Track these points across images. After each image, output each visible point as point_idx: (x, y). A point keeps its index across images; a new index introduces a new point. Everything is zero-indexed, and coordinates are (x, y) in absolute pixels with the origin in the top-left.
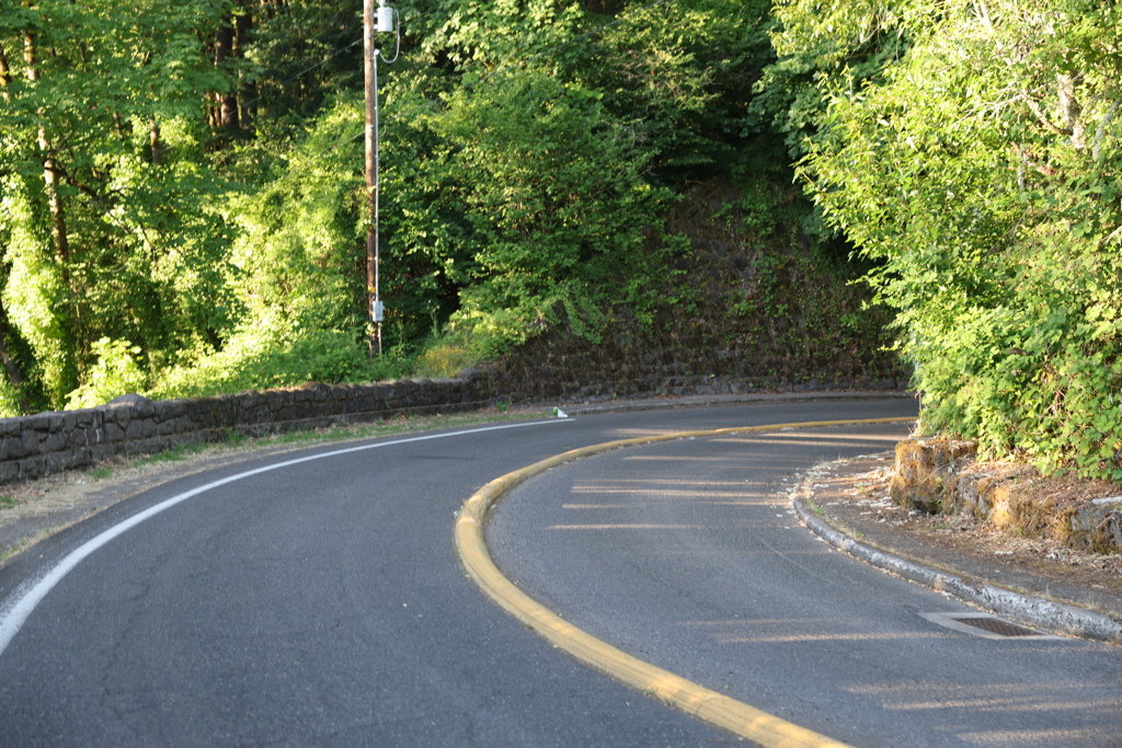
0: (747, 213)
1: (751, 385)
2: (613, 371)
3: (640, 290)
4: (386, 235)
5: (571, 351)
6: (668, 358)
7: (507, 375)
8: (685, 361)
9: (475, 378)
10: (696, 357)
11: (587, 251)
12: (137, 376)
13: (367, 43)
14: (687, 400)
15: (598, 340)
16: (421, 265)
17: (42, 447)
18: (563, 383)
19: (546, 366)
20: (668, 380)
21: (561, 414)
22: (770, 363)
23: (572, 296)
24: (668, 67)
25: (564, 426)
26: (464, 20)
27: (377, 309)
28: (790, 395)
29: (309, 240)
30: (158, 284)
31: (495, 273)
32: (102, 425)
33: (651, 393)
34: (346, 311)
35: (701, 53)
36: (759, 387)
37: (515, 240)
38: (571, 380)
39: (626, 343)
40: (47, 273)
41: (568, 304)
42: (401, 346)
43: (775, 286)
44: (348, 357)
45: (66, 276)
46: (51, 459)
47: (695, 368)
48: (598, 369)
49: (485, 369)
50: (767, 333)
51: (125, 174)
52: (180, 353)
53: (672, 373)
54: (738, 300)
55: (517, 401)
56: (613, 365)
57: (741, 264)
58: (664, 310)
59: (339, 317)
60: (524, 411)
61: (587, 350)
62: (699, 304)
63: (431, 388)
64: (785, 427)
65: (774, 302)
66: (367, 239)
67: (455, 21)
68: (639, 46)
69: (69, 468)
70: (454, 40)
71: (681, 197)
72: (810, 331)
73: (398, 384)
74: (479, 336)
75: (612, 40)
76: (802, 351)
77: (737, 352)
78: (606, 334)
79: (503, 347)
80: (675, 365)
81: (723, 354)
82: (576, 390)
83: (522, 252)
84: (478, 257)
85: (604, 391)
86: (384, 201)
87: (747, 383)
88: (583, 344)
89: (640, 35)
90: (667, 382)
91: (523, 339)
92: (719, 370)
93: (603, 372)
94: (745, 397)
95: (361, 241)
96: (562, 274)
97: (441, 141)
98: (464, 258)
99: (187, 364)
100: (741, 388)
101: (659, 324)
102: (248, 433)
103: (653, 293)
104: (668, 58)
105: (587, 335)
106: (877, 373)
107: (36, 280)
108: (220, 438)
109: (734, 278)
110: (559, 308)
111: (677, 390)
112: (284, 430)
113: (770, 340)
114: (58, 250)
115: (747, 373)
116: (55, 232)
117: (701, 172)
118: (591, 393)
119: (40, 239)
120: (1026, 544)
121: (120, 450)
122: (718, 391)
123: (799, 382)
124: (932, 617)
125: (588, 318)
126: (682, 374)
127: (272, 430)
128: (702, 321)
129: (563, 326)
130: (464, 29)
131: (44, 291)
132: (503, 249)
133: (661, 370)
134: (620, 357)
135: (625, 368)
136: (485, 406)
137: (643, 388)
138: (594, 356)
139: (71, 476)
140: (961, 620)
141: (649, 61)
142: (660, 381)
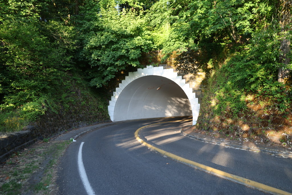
1: (88, 124)
2: (63, 122)
5: (53, 117)
6: (71, 118)
8: (75, 118)
10: (76, 117)
15: (57, 113)
18: (55, 128)
19: (49, 122)
21: (74, 140)
22: (89, 118)
33: (72, 128)
38: (56, 127)
41: (48, 101)
43: (86, 98)
47: (77, 120)
48: (59, 122)
50: (86, 110)
53: (73, 122)
56: (62, 121)
57: (77, 93)
61: (56, 116)
76: (93, 114)
77: (83, 115)
78: (58, 111)
80: (73, 119)
81: (81, 116)
82: (58, 130)
83: (33, 83)
85: (63, 129)
87: (87, 123)
88: (55, 114)
90: (74, 125)
92: (81, 120)
93: (61, 123)
96: (44, 91)
100: (86, 125)
105: (55, 111)
106: (105, 118)
109: (77, 96)
110: (46, 102)
111: (76, 126)
115: (86, 121)
118: (61, 131)
122: (83, 126)
123: (95, 122)
125: (54, 106)
126: (76, 122)
129: (49, 108)
133: (71, 121)
134: (63, 118)
135: (65, 121)
137: (70, 127)
138: (58, 118)
141: (60, 34)
142: (72, 124)
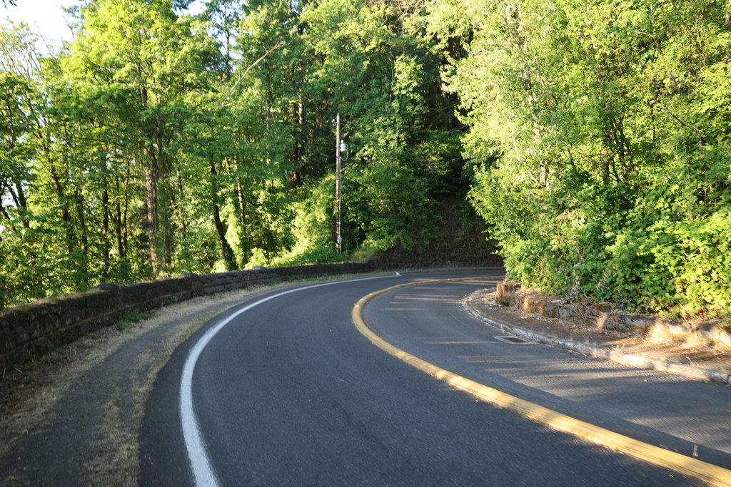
0: (461, 208)
2: (416, 260)
3: (425, 233)
4: (342, 216)
5: (402, 253)
6: (434, 256)
7: (381, 261)
8: (440, 257)
9: (370, 262)
10: (444, 255)
11: (408, 221)
12: (264, 260)
13: (337, 155)
14: (440, 269)
15: (411, 249)
16: (354, 225)
17: (232, 281)
18: (399, 264)
19: (393, 258)
20: (434, 263)
21: (397, 274)
22: (469, 258)
23: (403, 235)
24: (435, 161)
25: (398, 277)
26: (369, 147)
27: (339, 239)
28: (475, 268)
29: (318, 217)
30: (272, 231)
31: (377, 227)
32: (250, 275)
33: (428, 267)
34: (329, 239)
35: (445, 157)
36: (465, 265)
37: (384, 217)
38: (402, 263)
39: (420, 251)
40: (239, 228)
41: (401, 238)
42: (347, 251)
43: (470, 232)
44: (329, 254)
45: (245, 228)
46: (234, 285)
47: (443, 259)
49: (373, 259)
50: (468, 248)
51: (262, 196)
52: (278, 253)
53: (435, 260)
54: (458, 237)
55: (384, 269)
56: (416, 258)
57: (459, 225)
58: (433, 240)
59: (327, 242)
60: (385, 273)
61: (407, 253)
62: (445, 238)
63: (355, 265)
64: (471, 278)
65: (470, 238)
66: (337, 217)
67: (366, 147)
68: (425, 155)
69: (240, 288)
70: (366, 153)
71: (439, 203)
72: (482, 247)
73: (345, 264)
74: (371, 248)
75: (417, 153)
77: (458, 254)
78: (413, 248)
79: (379, 251)
80: (437, 258)
81: (453, 254)
82: (403, 266)
83: (386, 221)
84: (372, 222)
85: (413, 266)
86: (342, 204)
87: (461, 264)
88: (406, 251)
89: (425, 151)
91: (386, 249)
92: (451, 259)
93: (412, 260)
94: (460, 268)
95: (335, 217)
96: (399, 228)
97: (360, 185)
98: (368, 223)
99: (280, 256)
100: (459, 266)
101: (431, 244)
102: (296, 278)
103: (429, 234)
104: (434, 159)
105: (408, 248)
107: (236, 230)
108: (286, 280)
109: (457, 229)
110: (398, 239)
111: (438, 266)
112: (307, 277)
113: (469, 250)
114: (243, 221)
115: (461, 261)
116: (242, 215)
117: (446, 195)
118: (408, 267)
119: (237, 217)
120: (531, 315)
121: (255, 283)
122: (451, 267)
124: (496, 337)
125: (408, 243)
126: (439, 261)
127: (303, 278)
128: (446, 244)
129: (399, 245)
130: (369, 150)
131: (238, 233)
132: (380, 220)
133: (432, 260)
134: (418, 255)
135: (420, 259)
136: (373, 271)
137: (426, 266)
138: (409, 254)
139: (240, 291)
140: (506, 338)
141: (428, 159)
142: (432, 263)
